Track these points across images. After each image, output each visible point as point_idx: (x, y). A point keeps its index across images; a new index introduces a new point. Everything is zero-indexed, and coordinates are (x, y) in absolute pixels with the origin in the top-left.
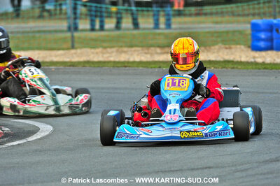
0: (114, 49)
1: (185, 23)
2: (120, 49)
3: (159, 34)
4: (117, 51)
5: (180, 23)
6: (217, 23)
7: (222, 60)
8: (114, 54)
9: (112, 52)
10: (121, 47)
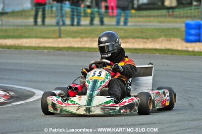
0: (89, 39)
1: (139, 22)
2: (93, 39)
3: (121, 29)
4: (91, 40)
5: (135, 22)
6: (161, 22)
7: (164, 48)
8: (88, 42)
9: (87, 41)
10: (94, 37)
